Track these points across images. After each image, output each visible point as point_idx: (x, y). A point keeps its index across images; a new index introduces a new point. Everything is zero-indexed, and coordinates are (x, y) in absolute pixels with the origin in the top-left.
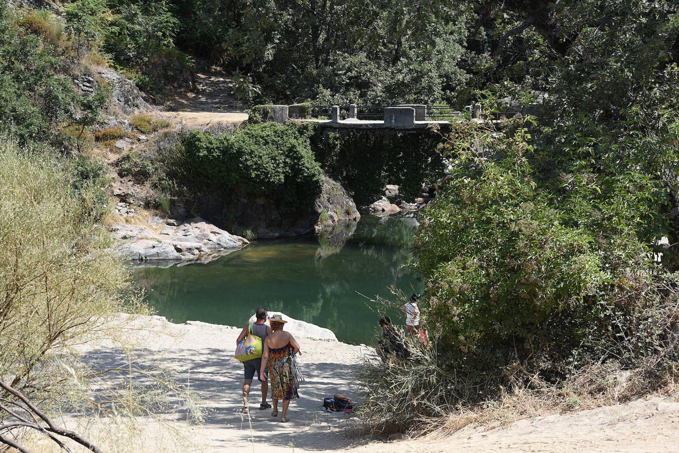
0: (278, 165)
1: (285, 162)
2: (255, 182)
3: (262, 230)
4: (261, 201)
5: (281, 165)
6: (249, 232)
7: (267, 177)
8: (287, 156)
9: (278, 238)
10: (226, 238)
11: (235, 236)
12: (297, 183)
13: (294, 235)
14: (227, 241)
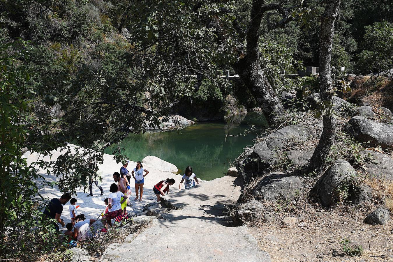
0: (204, 93)
1: (207, 92)
2: (196, 100)
3: (201, 118)
4: (200, 107)
5: (206, 93)
6: (195, 119)
7: (200, 98)
8: (208, 90)
9: (207, 121)
10: (185, 121)
11: (189, 120)
12: (213, 100)
13: (214, 120)
14: (184, 122)
